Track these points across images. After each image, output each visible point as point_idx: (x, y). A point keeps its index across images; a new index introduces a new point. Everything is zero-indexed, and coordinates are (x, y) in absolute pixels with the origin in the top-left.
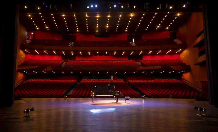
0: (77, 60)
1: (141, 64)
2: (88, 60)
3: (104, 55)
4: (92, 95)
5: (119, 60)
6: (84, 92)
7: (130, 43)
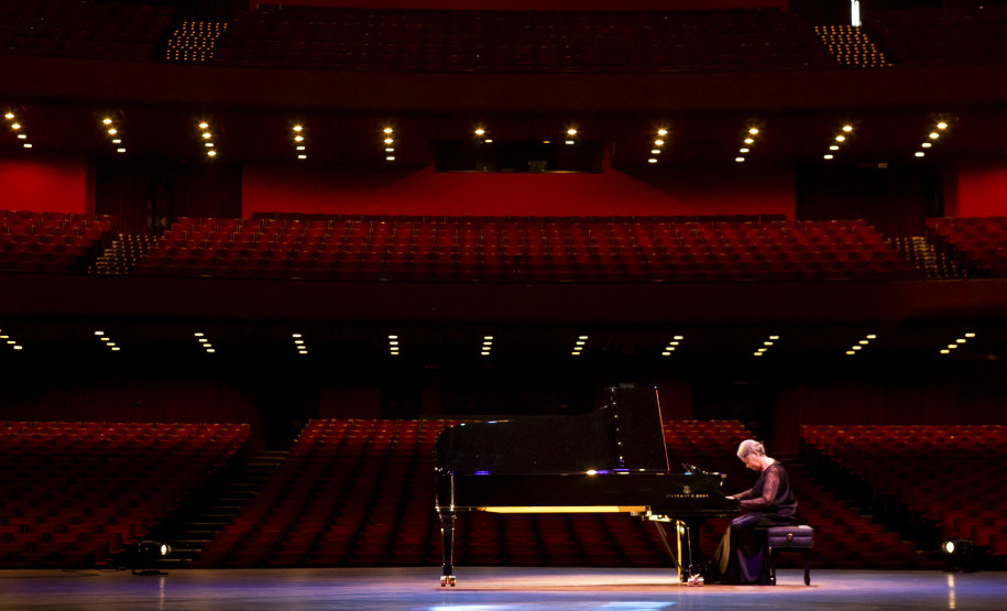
0: (256, 217)
1: (938, 252)
2: (380, 218)
3: (544, 163)
5: (703, 220)
7: (824, 32)
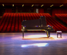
4: (22, 30)
6: (9, 27)
